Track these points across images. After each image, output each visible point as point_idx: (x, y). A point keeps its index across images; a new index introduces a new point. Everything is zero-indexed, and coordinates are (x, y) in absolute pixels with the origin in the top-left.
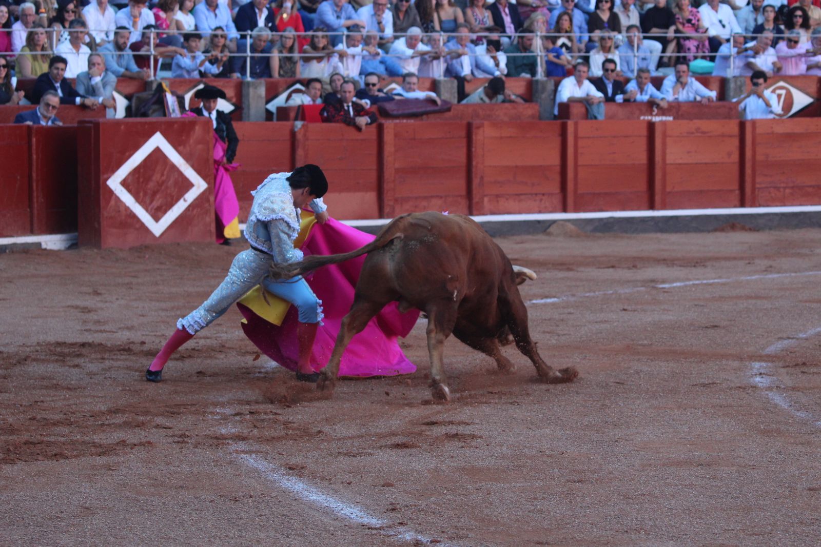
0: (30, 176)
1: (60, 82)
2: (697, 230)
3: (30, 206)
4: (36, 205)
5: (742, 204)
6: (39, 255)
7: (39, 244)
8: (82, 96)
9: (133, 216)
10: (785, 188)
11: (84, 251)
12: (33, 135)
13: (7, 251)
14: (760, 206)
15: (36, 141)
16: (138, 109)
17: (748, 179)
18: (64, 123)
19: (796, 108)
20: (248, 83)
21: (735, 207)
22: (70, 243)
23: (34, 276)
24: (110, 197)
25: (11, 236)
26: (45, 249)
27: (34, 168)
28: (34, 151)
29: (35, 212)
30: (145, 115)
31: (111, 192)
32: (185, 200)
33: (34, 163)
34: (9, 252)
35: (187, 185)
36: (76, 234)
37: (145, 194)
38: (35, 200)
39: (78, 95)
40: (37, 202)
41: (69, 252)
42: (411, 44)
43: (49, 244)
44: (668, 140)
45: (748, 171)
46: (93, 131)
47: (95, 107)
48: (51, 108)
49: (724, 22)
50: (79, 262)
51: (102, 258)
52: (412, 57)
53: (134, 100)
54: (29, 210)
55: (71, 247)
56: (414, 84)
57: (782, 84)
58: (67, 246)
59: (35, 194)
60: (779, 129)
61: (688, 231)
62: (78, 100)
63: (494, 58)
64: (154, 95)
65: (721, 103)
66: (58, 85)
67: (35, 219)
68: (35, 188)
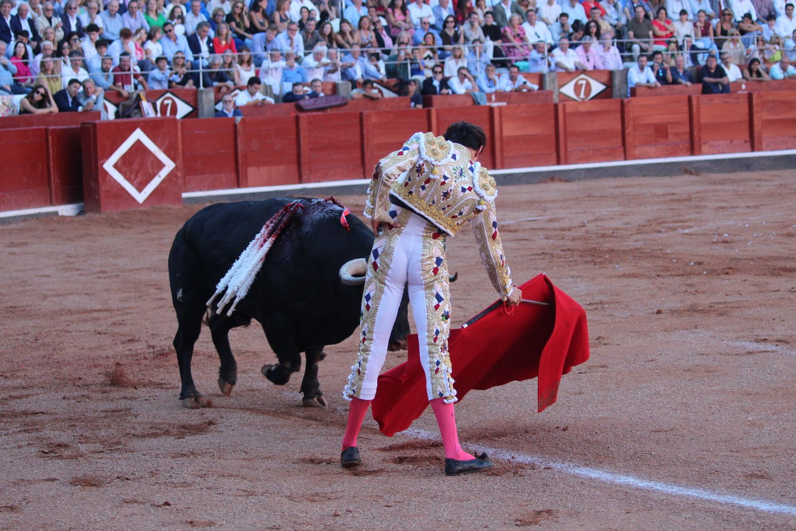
0: (48, 164)
2: (527, 183)
3: (49, 185)
4: (53, 185)
5: (558, 163)
7: (57, 212)
9: (123, 189)
10: (588, 150)
11: (90, 216)
12: (50, 134)
13: (34, 219)
14: (571, 163)
15: (53, 139)
16: (123, 113)
17: (562, 145)
19: (594, 93)
20: (202, 91)
21: (554, 165)
22: (79, 210)
24: (106, 176)
25: (37, 207)
26: (61, 216)
27: (51, 158)
29: (53, 189)
30: (129, 116)
31: (106, 173)
32: (159, 176)
33: (51, 154)
34: (37, 218)
35: (161, 165)
36: (83, 204)
37: (131, 172)
38: (53, 181)
40: (54, 182)
41: (79, 217)
42: (318, 57)
43: (64, 211)
44: (504, 119)
45: (562, 139)
46: (92, 129)
49: (539, 34)
52: (317, 67)
53: (121, 107)
54: (48, 188)
55: (79, 213)
56: (319, 86)
57: (582, 76)
58: (77, 213)
59: (52, 177)
60: (582, 109)
61: (521, 184)
62: (80, 109)
63: (376, 66)
64: (134, 103)
65: (541, 92)
67: (53, 195)
68: (52, 172)
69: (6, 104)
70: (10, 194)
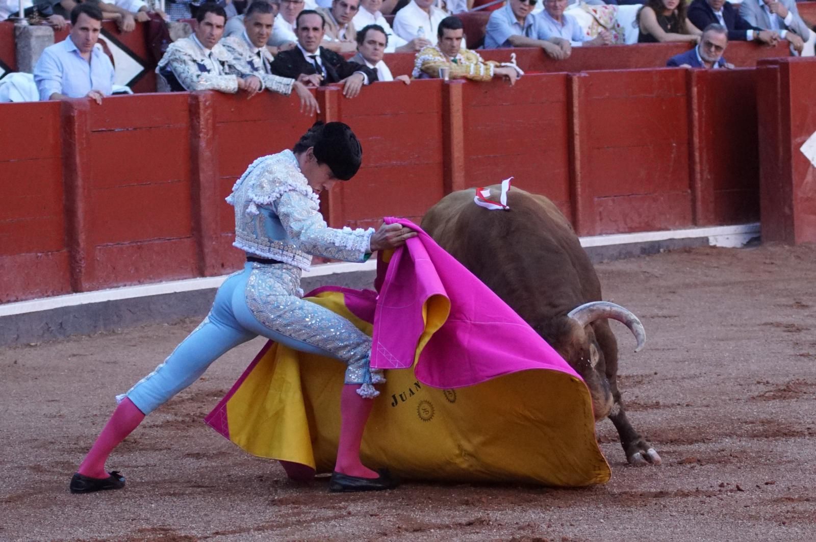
0: (690, 143)
1: (722, 8)
3: (692, 186)
4: (699, 185)
6: (707, 254)
7: (706, 239)
8: (755, 29)
11: (770, 248)
12: (694, 83)
13: (662, 250)
15: (698, 92)
18: (736, 65)
22: (747, 238)
23: (704, 284)
24: (806, 170)
25: (666, 229)
26: (714, 247)
27: (696, 131)
28: (695, 106)
29: (699, 194)
31: (806, 161)
33: (696, 123)
34: (665, 251)
36: (758, 224)
38: (698, 176)
39: (751, 27)
40: (701, 179)
41: (748, 250)
43: (720, 238)
46: (779, 75)
47: (775, 43)
48: (713, 49)
50: (765, 263)
51: (798, 257)
54: (689, 191)
55: (749, 244)
58: (745, 242)
59: (698, 168)
62: (750, 34)
66: (719, 14)
67: (699, 204)
68: (697, 159)
69: (602, 22)
70: (613, 201)
